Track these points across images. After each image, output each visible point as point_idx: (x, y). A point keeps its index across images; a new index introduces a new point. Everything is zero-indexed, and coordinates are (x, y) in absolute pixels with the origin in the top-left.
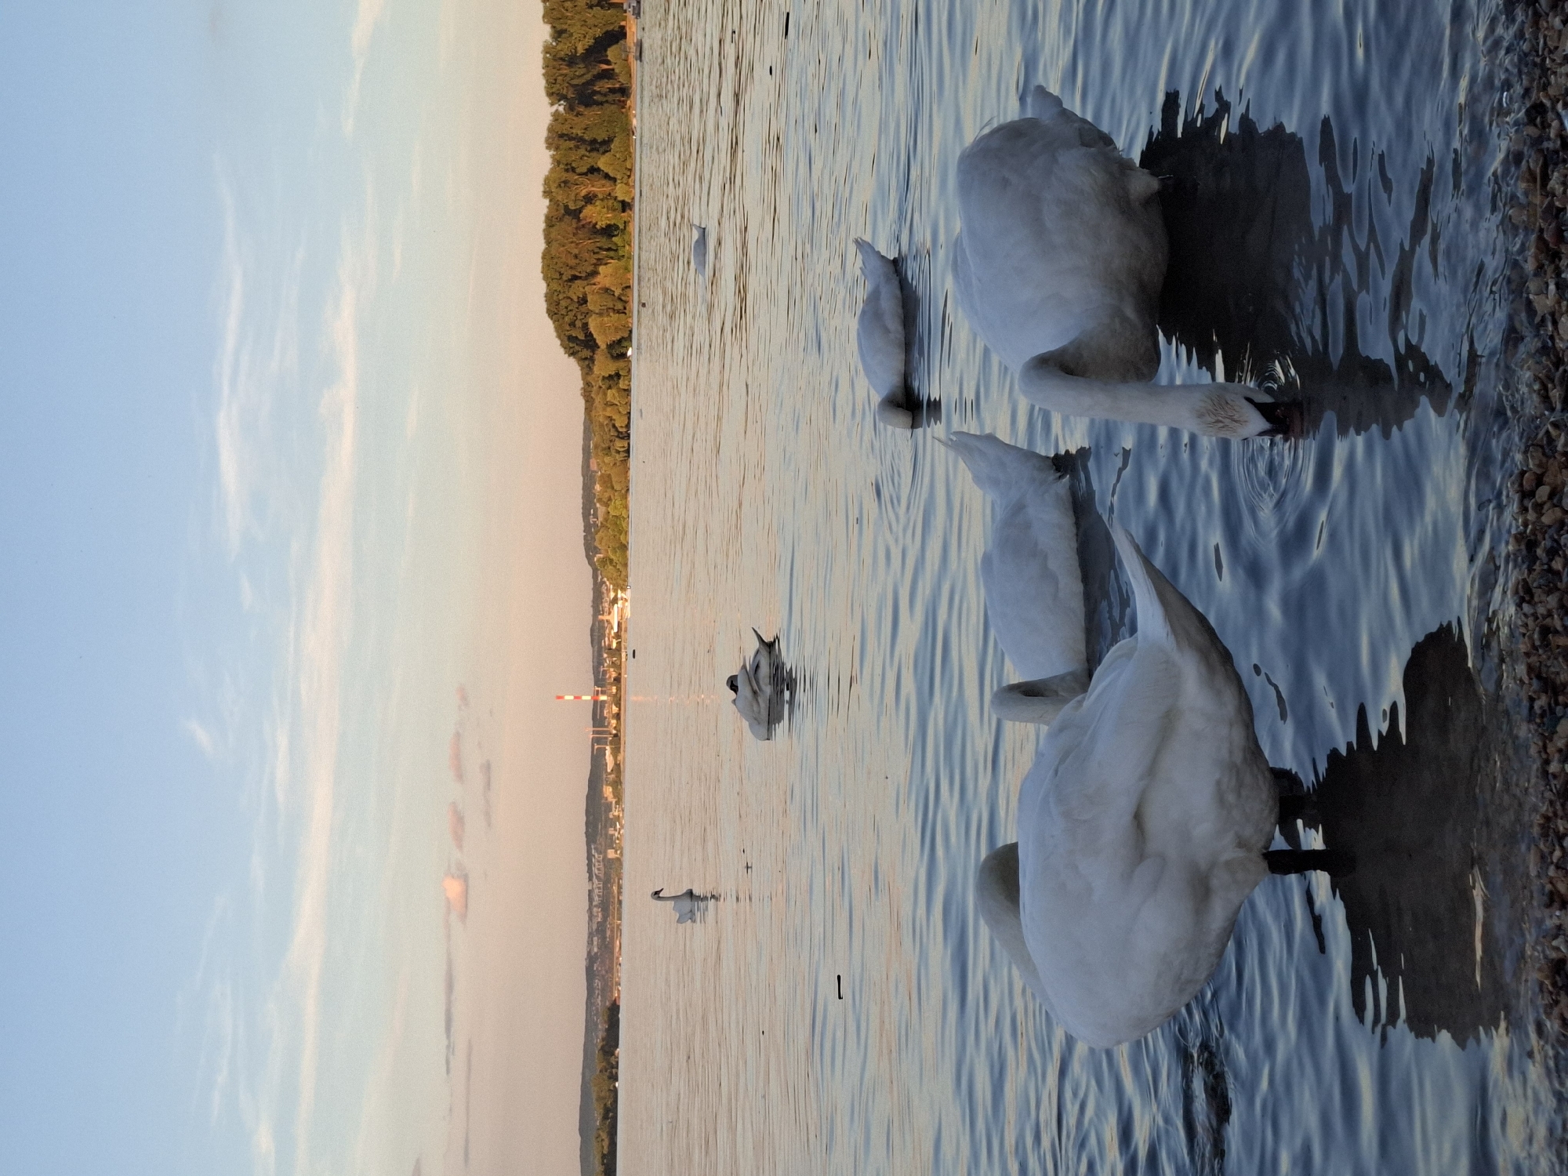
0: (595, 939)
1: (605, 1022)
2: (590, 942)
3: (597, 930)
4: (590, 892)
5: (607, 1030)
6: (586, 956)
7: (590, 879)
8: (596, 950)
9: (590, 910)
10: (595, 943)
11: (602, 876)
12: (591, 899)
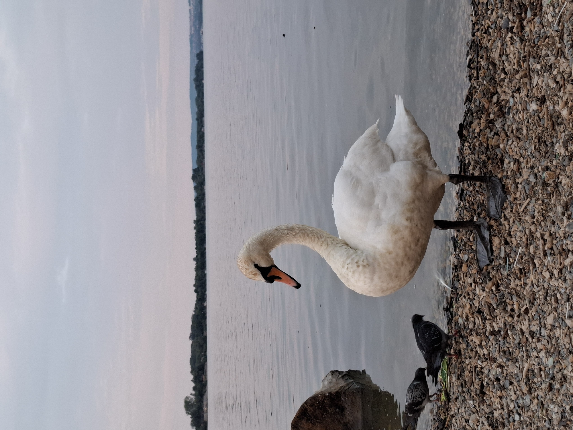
0: (193, 29)
1: (198, 59)
2: (191, 29)
3: (193, 25)
4: (190, 10)
5: (198, 62)
6: (189, 34)
7: (190, 5)
8: (193, 32)
9: (190, 17)
10: (193, 30)
11: (194, 4)
12: (190, 13)
